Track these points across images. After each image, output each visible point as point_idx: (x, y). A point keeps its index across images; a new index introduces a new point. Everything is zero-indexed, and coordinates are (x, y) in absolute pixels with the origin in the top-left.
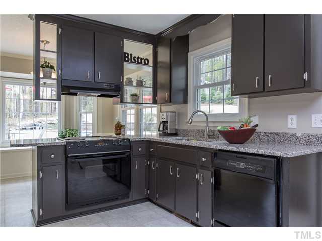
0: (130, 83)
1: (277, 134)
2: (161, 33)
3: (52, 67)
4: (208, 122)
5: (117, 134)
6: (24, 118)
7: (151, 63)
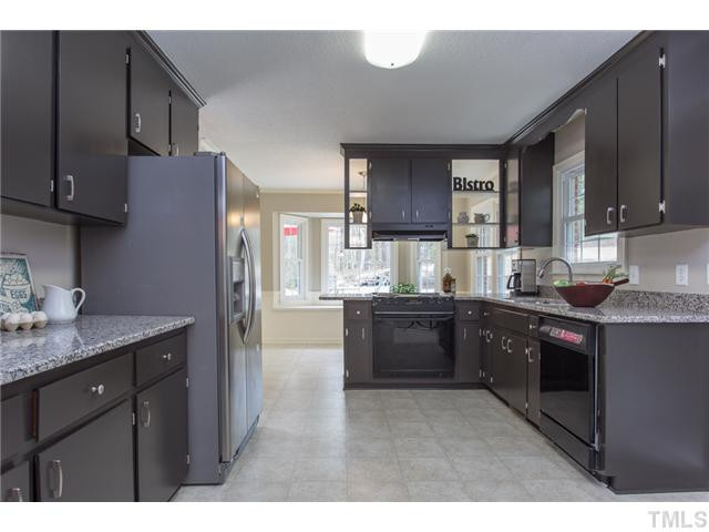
0: (464, 220)
1: (659, 294)
2: (512, 139)
3: (363, 210)
4: (571, 275)
5: (446, 291)
6: (366, 268)
7: (497, 188)
